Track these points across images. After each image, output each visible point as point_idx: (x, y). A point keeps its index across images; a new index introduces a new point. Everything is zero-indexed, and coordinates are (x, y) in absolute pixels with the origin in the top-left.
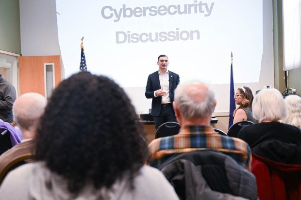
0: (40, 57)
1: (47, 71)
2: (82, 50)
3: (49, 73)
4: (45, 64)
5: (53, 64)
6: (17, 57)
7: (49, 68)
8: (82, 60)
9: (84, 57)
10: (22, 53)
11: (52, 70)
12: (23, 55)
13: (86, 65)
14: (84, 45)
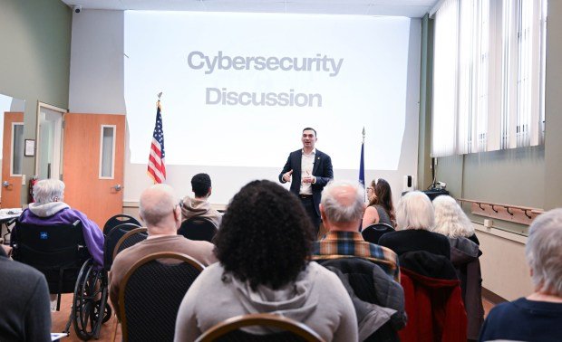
1: (104, 135)
2: (159, 110)
3: (108, 139)
4: (103, 126)
5: (115, 127)
6: (63, 113)
7: (108, 132)
8: (157, 124)
9: (161, 120)
10: (70, 108)
11: (112, 135)
12: (70, 111)
13: (162, 131)
14: (160, 103)
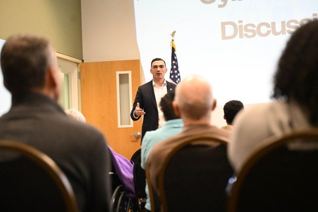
0: (111, 62)
1: (120, 83)
2: (173, 50)
3: (124, 86)
4: (118, 73)
5: (130, 73)
6: (77, 64)
7: (123, 79)
8: (173, 65)
9: (176, 60)
10: (84, 58)
11: (128, 82)
12: (85, 62)
13: (178, 72)
14: (175, 42)
